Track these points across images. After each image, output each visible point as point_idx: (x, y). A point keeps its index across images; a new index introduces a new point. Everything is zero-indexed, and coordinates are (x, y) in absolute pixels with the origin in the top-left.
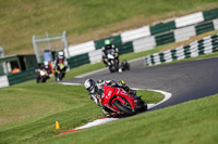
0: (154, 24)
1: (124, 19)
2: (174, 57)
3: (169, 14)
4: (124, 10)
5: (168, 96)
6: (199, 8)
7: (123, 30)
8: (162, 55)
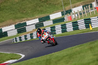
0: (17, 24)
1: (3, 21)
2: (26, 39)
3: (24, 19)
4: (3, 17)
5: (23, 56)
6: (37, 17)
7: (3, 26)
8: (20, 38)
